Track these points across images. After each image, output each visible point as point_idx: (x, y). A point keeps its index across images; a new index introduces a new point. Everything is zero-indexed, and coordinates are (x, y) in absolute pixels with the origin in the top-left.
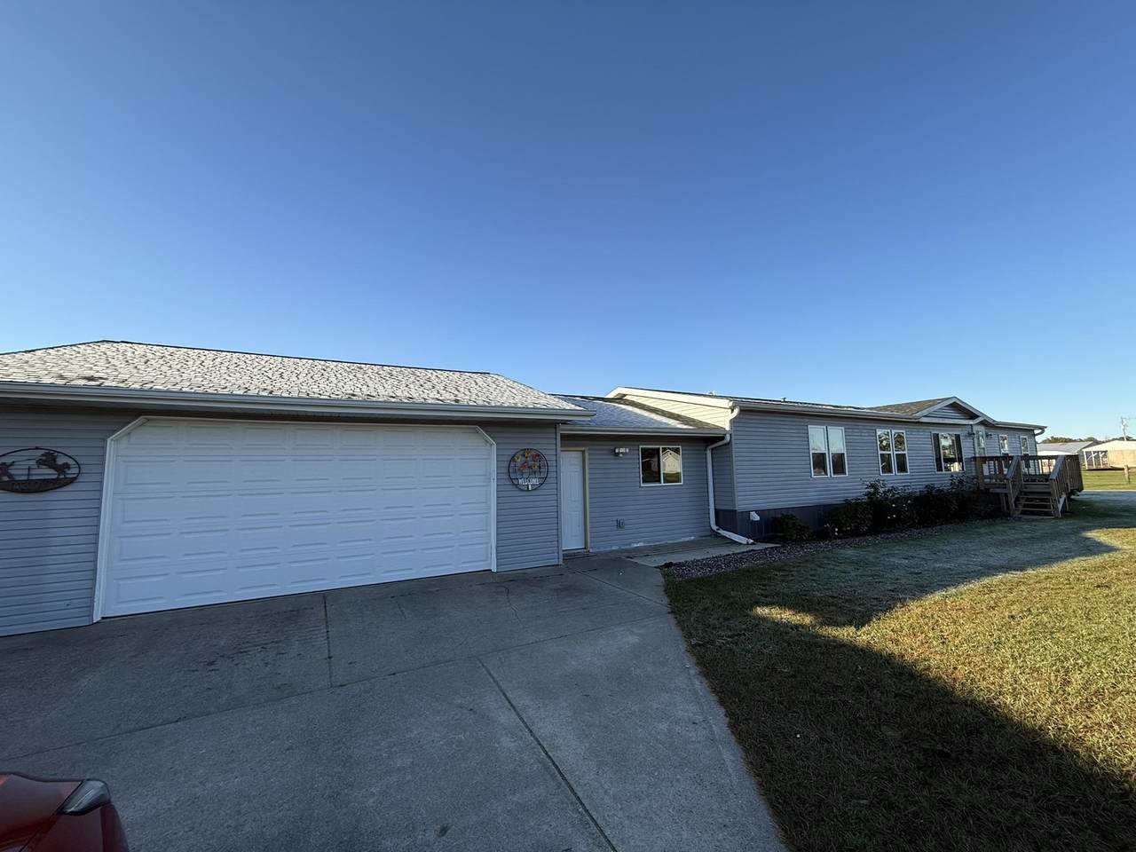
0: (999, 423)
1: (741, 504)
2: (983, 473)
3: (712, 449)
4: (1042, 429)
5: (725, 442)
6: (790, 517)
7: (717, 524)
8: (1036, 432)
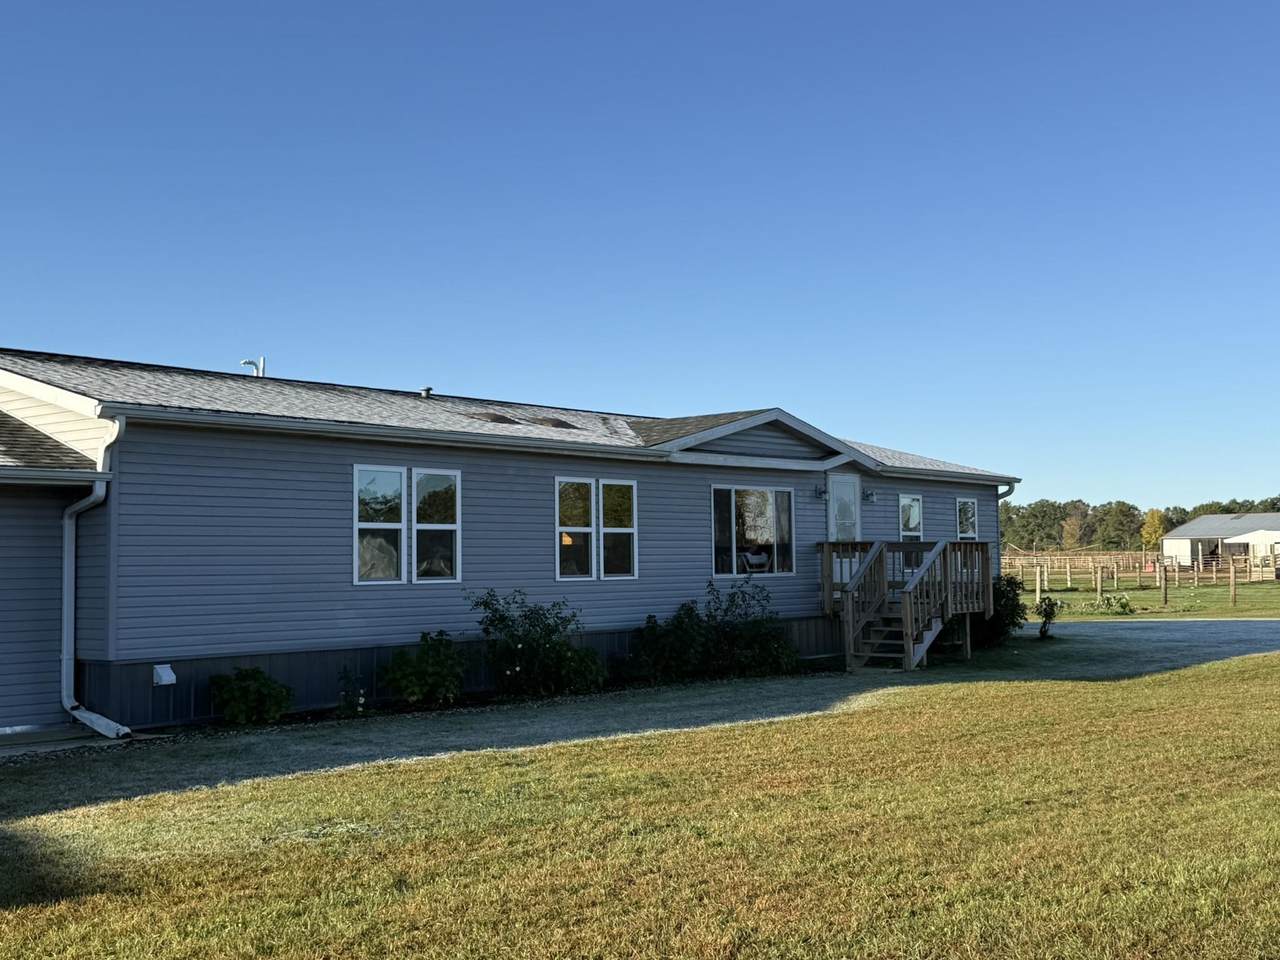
0: (894, 469)
1: (121, 647)
2: (831, 576)
3: (79, 516)
4: (1011, 482)
5: (92, 499)
6: (255, 674)
7: (79, 694)
8: (1002, 489)
